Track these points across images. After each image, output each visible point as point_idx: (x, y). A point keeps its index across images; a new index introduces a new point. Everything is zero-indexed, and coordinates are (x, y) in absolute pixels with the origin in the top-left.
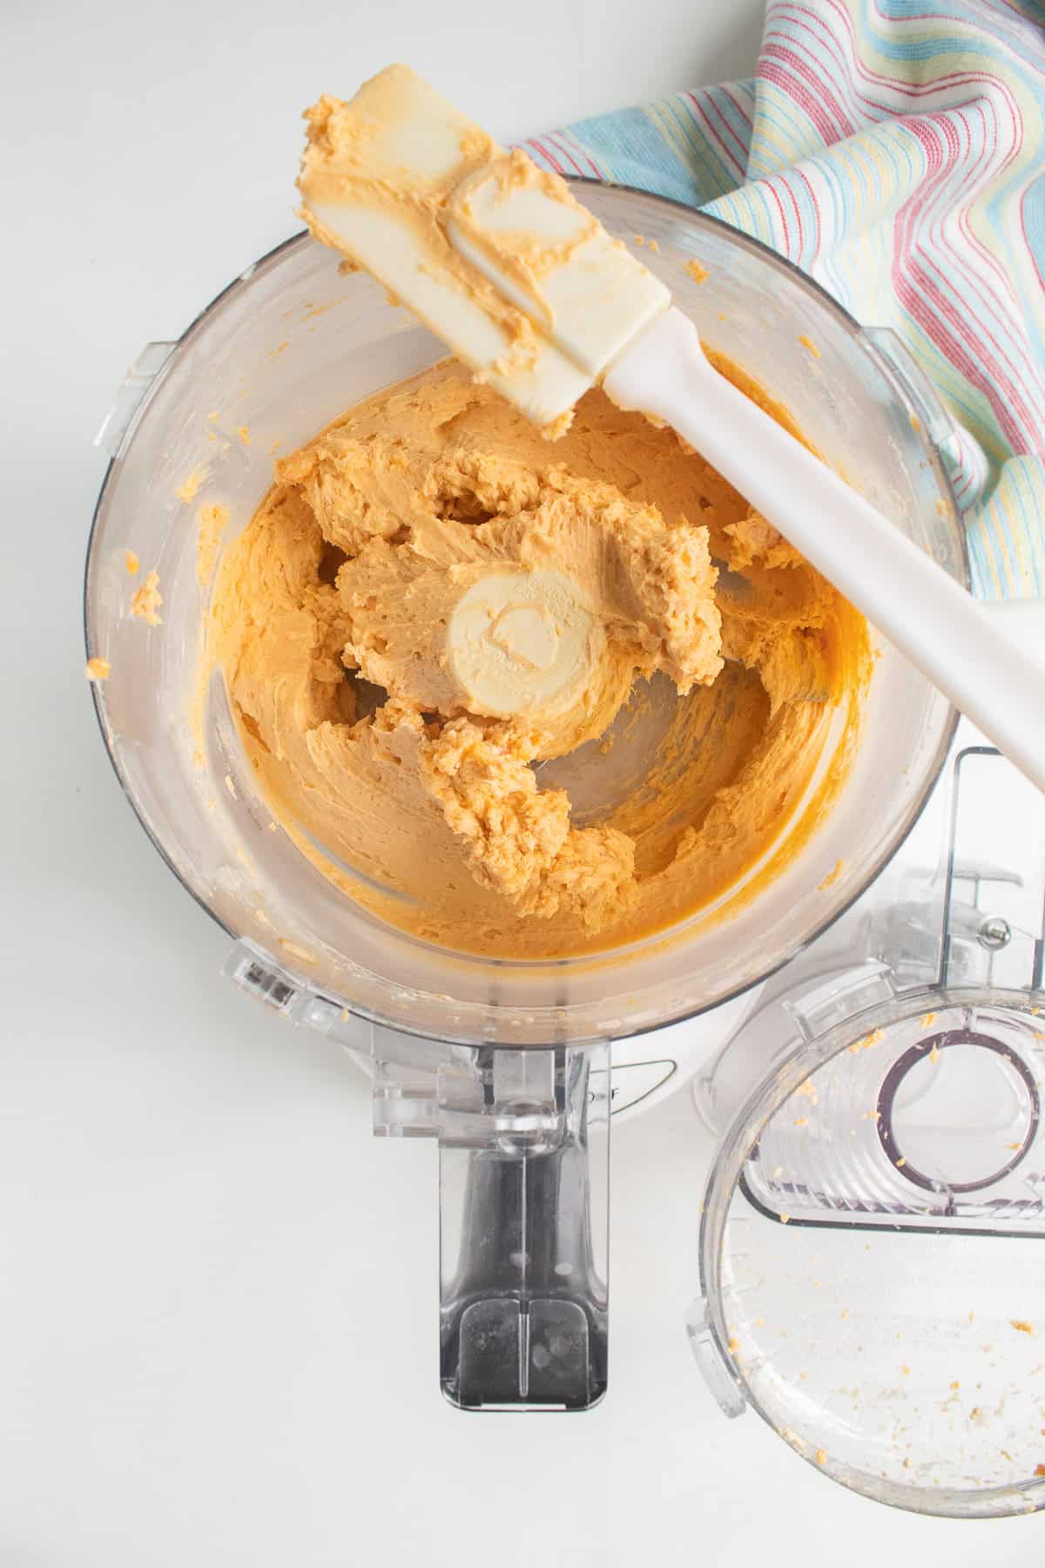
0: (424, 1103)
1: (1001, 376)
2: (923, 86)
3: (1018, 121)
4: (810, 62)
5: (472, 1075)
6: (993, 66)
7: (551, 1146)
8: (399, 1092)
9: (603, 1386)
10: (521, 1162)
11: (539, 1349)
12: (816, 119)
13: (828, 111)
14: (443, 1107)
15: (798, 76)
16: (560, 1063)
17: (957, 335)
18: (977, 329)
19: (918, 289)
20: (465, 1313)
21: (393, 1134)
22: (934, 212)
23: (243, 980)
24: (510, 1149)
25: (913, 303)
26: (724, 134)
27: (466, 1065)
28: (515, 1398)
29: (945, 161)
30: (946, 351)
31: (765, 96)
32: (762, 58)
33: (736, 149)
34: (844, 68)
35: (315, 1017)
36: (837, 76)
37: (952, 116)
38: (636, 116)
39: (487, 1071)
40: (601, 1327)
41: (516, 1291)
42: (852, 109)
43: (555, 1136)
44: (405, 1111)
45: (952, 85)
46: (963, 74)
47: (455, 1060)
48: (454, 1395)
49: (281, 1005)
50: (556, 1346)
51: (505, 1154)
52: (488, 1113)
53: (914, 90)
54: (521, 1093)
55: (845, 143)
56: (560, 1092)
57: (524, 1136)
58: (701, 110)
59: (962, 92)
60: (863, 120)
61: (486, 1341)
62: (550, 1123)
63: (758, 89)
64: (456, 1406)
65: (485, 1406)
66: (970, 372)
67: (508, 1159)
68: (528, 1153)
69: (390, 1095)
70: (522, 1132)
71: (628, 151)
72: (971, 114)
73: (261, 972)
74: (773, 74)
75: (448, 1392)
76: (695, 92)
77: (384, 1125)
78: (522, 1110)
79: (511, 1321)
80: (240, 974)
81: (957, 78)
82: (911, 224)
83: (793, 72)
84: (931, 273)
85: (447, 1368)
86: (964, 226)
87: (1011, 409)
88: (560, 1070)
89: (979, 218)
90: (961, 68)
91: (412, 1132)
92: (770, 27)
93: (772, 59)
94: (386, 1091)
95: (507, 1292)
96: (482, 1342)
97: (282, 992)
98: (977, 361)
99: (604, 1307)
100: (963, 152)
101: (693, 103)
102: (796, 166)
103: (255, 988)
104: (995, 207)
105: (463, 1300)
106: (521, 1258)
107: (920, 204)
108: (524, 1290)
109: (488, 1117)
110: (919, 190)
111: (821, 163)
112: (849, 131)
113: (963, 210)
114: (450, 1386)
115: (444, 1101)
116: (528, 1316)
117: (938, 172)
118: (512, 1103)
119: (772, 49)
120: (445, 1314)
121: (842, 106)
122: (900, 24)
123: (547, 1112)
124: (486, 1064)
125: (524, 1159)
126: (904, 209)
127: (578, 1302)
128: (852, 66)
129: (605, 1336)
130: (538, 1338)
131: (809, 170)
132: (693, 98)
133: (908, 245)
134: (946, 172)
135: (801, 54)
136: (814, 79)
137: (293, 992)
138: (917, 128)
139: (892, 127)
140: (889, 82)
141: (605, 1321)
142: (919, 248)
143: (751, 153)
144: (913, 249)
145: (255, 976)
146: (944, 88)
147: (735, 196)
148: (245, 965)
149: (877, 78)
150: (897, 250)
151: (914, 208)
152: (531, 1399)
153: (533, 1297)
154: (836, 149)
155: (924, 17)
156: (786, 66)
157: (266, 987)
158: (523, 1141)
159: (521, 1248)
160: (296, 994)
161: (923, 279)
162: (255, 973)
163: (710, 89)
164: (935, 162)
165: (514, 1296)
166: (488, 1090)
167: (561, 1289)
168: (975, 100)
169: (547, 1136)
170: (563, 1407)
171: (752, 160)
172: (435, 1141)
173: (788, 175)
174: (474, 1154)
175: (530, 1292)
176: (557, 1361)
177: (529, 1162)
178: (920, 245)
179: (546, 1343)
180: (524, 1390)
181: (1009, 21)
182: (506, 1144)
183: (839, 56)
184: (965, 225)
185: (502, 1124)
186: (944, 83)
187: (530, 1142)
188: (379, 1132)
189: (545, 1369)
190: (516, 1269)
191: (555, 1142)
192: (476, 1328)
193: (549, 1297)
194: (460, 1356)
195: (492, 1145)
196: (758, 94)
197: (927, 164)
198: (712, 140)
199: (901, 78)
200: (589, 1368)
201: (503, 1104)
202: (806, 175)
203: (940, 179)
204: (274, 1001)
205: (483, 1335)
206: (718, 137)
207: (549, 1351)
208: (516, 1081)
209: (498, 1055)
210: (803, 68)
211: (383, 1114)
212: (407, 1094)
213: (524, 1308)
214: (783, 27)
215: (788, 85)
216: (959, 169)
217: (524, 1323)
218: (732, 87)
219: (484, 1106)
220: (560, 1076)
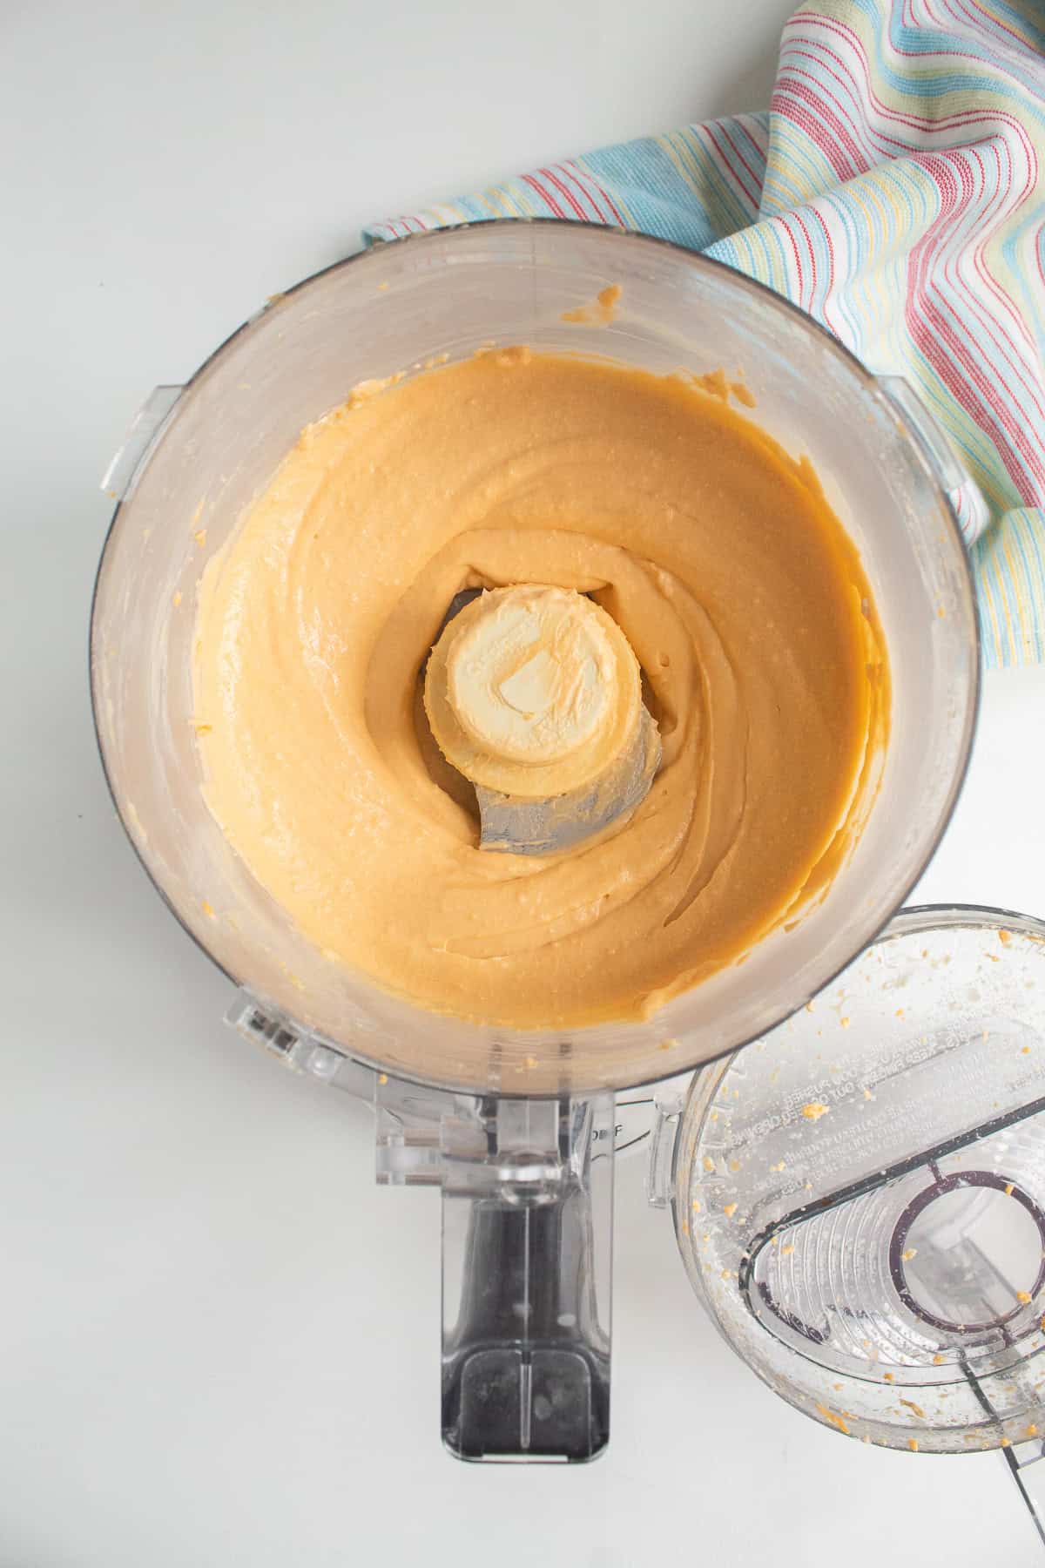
0: (427, 1150)
1: (1009, 421)
2: (937, 122)
3: (1032, 159)
4: (824, 97)
5: (473, 1124)
6: (1008, 105)
7: (555, 1196)
8: (402, 1140)
9: (605, 1438)
10: (524, 1212)
11: (541, 1400)
12: (829, 154)
13: (842, 145)
14: (446, 1156)
15: (813, 111)
16: (564, 1111)
17: (967, 376)
18: (987, 370)
19: (931, 327)
20: (467, 1363)
21: (396, 1182)
22: (948, 251)
23: (247, 1028)
24: (513, 1199)
25: (925, 341)
26: (737, 165)
27: (469, 1115)
28: (517, 1449)
29: (959, 199)
30: (956, 391)
31: (779, 130)
32: (776, 92)
33: (748, 181)
34: (858, 102)
35: (319, 1065)
36: (852, 112)
37: (966, 154)
38: (649, 147)
39: (492, 1119)
40: (603, 1377)
41: (518, 1342)
42: (866, 145)
43: (558, 1186)
44: (408, 1159)
45: (967, 122)
46: (977, 111)
47: (459, 1109)
48: (455, 1446)
49: (285, 1052)
50: (558, 1397)
51: (508, 1204)
52: (491, 1162)
53: (928, 125)
54: (524, 1143)
55: (859, 180)
56: (564, 1142)
57: (527, 1186)
58: (715, 142)
59: (976, 130)
60: (877, 155)
61: (488, 1391)
62: (554, 1173)
63: (771, 124)
64: (457, 1458)
65: (486, 1457)
66: (979, 414)
67: (511, 1209)
68: (531, 1203)
69: (393, 1141)
70: (526, 1183)
71: (641, 181)
72: (985, 152)
73: (263, 1020)
74: (787, 108)
75: (450, 1443)
76: (708, 123)
77: (385, 1173)
78: (525, 1160)
79: (513, 1372)
80: (243, 1021)
81: (972, 116)
82: (925, 261)
83: (808, 107)
84: (945, 312)
85: (448, 1419)
86: (979, 263)
87: (1018, 454)
88: (563, 1119)
89: (995, 257)
90: (975, 106)
91: (414, 1181)
92: (784, 62)
93: (787, 94)
94: (389, 1139)
95: (508, 1342)
96: (484, 1393)
97: (285, 1040)
98: (985, 403)
99: (606, 1359)
100: (977, 190)
101: (706, 133)
102: (811, 203)
103: (258, 1036)
104: (1010, 245)
105: (465, 1350)
106: (524, 1309)
107: (935, 242)
108: (526, 1341)
109: (490, 1167)
110: (933, 227)
111: (837, 202)
112: (864, 168)
113: (978, 248)
114: (451, 1436)
115: (447, 1150)
116: (530, 1367)
117: (952, 211)
118: (516, 1153)
119: (786, 84)
120: (446, 1364)
121: (856, 141)
122: (913, 59)
123: (549, 1161)
124: (490, 1111)
125: (528, 1210)
126: (919, 246)
127: (582, 1354)
128: (866, 101)
129: (607, 1386)
130: (540, 1388)
131: (824, 208)
132: (706, 129)
133: (923, 282)
134: (960, 211)
135: (815, 89)
136: (827, 113)
137: (296, 1040)
138: (932, 167)
139: (907, 165)
140: (903, 118)
141: (608, 1372)
142: (933, 285)
143: (765, 187)
144: (928, 287)
145: (258, 1023)
146: (958, 125)
147: (749, 232)
148: (249, 1012)
149: (891, 113)
150: (911, 287)
151: (929, 245)
152: (535, 1449)
153: (536, 1347)
154: (851, 185)
155: (939, 53)
156: (800, 101)
157: (269, 1035)
158: (525, 1190)
159: (523, 1298)
160: (299, 1041)
161: (936, 318)
162: (258, 1020)
163: (724, 121)
164: (948, 200)
165: (515, 1346)
166: (492, 1138)
167: (562, 1340)
168: (990, 138)
169: (550, 1185)
170: (564, 1458)
171: (764, 193)
172: (437, 1190)
173: (802, 212)
174: (475, 1203)
175: (533, 1342)
176: (559, 1414)
177: (532, 1212)
178: (934, 282)
179: (548, 1395)
180: (525, 1441)
181: (1024, 60)
182: (510, 1195)
183: (853, 91)
184: (981, 263)
185: (505, 1174)
186: (958, 120)
187: (535, 1192)
188: (382, 1180)
189: (547, 1422)
190: (519, 1320)
191: (559, 1192)
192: (477, 1379)
193: (550, 1347)
194: (462, 1406)
195: (493, 1195)
196: (771, 129)
197: (941, 202)
198: (726, 172)
199: (915, 114)
200: (591, 1418)
201: (506, 1153)
202: (820, 212)
203: (955, 217)
204: (278, 1049)
205: (485, 1386)
206: (731, 169)
207: (550, 1402)
208: (520, 1130)
209: (502, 1105)
210: (817, 102)
211: (386, 1159)
212: (410, 1142)
213: (526, 1359)
214: (798, 62)
215: (803, 120)
216: (973, 208)
217: (526, 1373)
218: (745, 119)
219: (488, 1156)
220: (564, 1125)
